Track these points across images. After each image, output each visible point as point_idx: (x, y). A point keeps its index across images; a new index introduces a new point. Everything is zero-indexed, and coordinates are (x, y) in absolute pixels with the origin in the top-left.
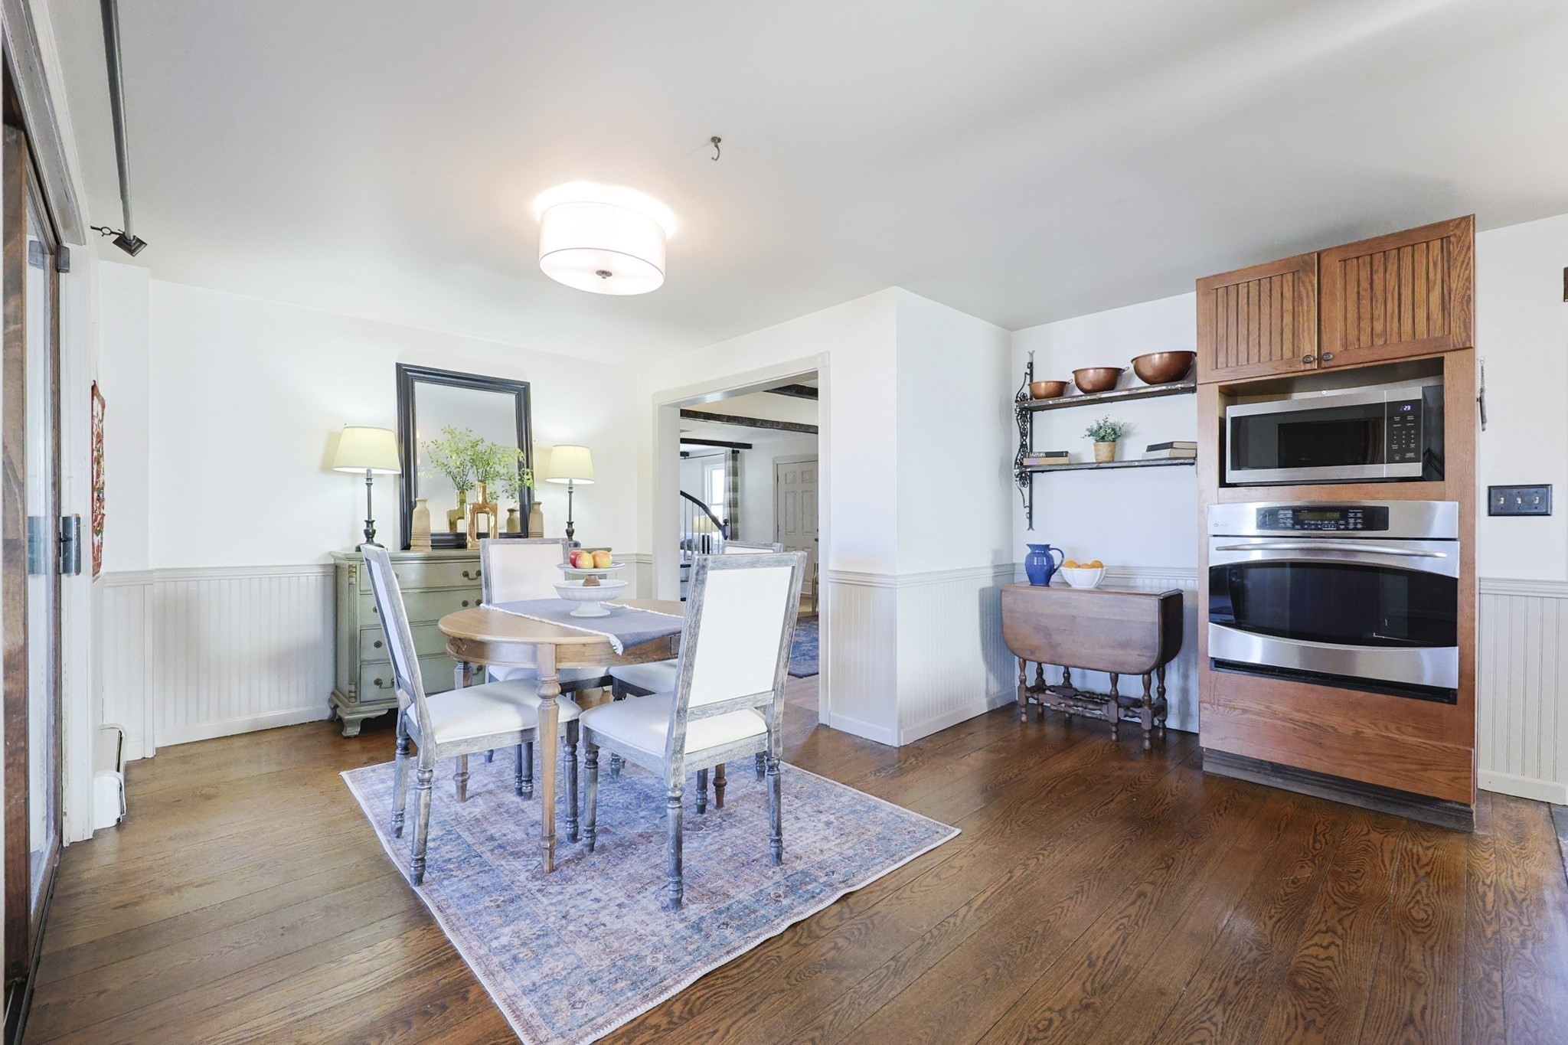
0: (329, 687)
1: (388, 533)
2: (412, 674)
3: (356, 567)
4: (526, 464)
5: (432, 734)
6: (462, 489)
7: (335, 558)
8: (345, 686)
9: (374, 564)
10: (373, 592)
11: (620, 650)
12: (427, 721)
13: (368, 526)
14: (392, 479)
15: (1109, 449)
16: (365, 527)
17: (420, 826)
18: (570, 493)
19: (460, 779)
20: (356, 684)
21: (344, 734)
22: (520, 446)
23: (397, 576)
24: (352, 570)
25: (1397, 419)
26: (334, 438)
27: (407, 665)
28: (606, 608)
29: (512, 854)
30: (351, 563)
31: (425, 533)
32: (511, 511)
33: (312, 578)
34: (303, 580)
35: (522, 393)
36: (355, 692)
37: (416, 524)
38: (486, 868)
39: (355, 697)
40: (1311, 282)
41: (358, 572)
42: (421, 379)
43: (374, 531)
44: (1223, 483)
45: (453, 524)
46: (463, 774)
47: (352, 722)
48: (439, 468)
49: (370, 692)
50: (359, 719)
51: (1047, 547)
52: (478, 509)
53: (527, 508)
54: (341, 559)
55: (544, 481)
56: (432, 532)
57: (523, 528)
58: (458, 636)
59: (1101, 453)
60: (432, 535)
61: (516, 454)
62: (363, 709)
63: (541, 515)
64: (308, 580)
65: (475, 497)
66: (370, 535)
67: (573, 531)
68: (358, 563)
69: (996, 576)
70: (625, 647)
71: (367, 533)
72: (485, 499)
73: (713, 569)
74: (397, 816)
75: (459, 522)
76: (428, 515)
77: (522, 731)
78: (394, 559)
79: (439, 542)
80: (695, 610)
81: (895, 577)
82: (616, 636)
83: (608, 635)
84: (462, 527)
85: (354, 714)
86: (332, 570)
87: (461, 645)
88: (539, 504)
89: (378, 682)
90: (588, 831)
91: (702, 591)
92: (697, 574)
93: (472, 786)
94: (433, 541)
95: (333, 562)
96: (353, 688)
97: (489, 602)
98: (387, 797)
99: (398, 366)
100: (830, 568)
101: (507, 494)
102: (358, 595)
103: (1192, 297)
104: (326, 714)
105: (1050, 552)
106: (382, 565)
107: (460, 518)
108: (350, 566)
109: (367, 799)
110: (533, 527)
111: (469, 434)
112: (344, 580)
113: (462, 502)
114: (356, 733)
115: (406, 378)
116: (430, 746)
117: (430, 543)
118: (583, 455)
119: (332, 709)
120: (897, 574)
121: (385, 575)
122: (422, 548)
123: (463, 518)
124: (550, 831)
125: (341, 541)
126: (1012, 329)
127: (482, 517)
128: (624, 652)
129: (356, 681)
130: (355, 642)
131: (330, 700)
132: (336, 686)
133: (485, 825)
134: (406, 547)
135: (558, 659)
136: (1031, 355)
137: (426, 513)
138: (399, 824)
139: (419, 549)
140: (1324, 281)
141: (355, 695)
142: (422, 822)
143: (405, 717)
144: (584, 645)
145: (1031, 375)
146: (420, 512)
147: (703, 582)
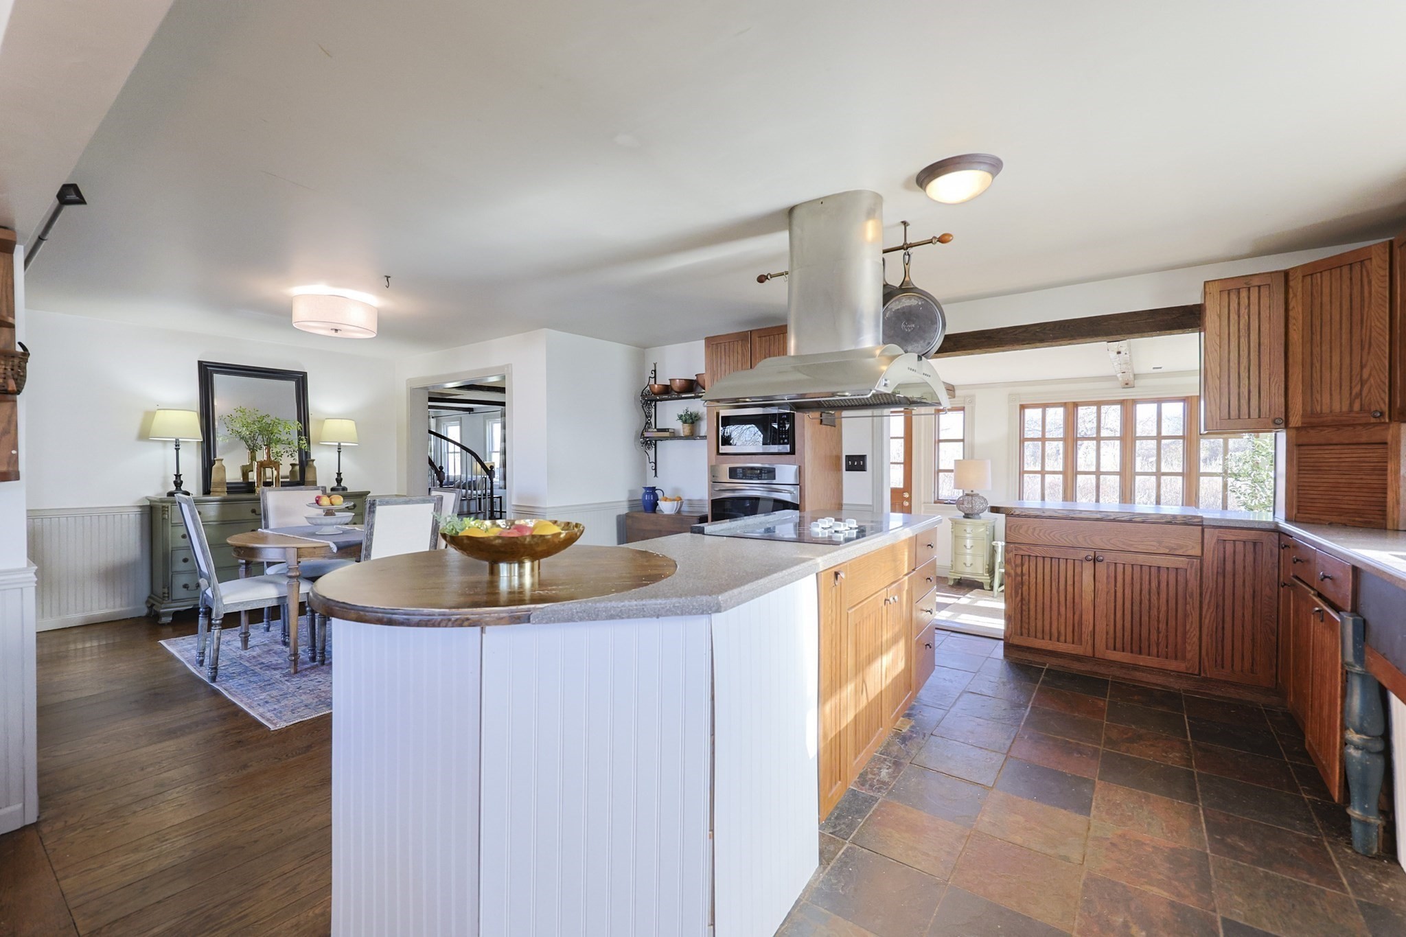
0: (146, 592)
1: (192, 483)
2: (208, 565)
3: (168, 507)
4: (304, 432)
5: (221, 599)
6: (253, 450)
7: (151, 501)
8: (159, 590)
9: (183, 505)
10: (184, 524)
11: (335, 550)
12: (218, 592)
13: (176, 478)
14: (195, 444)
15: (689, 428)
16: (174, 479)
17: (214, 649)
18: (339, 452)
19: (243, 636)
20: (168, 588)
21: (159, 622)
22: (299, 420)
23: (200, 513)
24: (164, 510)
25: (781, 422)
26: (149, 416)
27: (205, 562)
28: (339, 529)
29: (273, 669)
30: (164, 504)
31: (223, 482)
32: (293, 465)
33: (132, 516)
34: (125, 517)
35: (300, 380)
36: (168, 593)
37: (215, 477)
38: (255, 674)
39: (168, 597)
40: (748, 347)
41: (170, 511)
42: (217, 372)
43: (182, 482)
44: (718, 453)
45: (245, 475)
46: (245, 633)
47: (166, 614)
48: (234, 435)
49: (179, 593)
50: (171, 611)
51: (654, 489)
52: (262, 466)
53: (305, 462)
54: (155, 501)
55: (318, 443)
56: (227, 481)
57: (301, 477)
58: (238, 545)
59: (685, 430)
60: (228, 483)
61: (295, 426)
62: (173, 605)
63: (315, 468)
64: (129, 516)
65: (262, 456)
66: (178, 484)
67: (341, 479)
68: (169, 505)
69: (631, 507)
70: (339, 549)
71: (175, 483)
72: (269, 457)
73: (379, 505)
74: (200, 653)
75: (250, 474)
76: (225, 470)
77: (278, 598)
78: (197, 502)
79: (233, 488)
80: (369, 527)
81: (546, 508)
82: (334, 543)
83: (329, 542)
84: (253, 476)
85: (168, 608)
86: (148, 509)
87: (240, 550)
88: (313, 460)
89: (186, 586)
90: (320, 653)
91: (373, 517)
92: (370, 507)
93: (251, 642)
94: (228, 488)
95: (149, 504)
96: (166, 590)
97: (267, 527)
98: (193, 651)
99: (200, 363)
100: (514, 503)
101: (287, 454)
102: (170, 525)
103: (703, 342)
104: (144, 611)
105: (656, 491)
106: (189, 506)
107: (250, 471)
108: (163, 507)
109: (179, 652)
110: (309, 477)
111: (256, 413)
112: (159, 516)
113: (253, 458)
114: (169, 621)
115: (207, 372)
116: (220, 606)
117: (226, 490)
118: (349, 426)
119: (148, 607)
120: (548, 506)
121: (191, 511)
122: (219, 494)
123: (252, 471)
124: (295, 651)
125: (155, 489)
126: (645, 348)
127: (268, 471)
128: (337, 552)
129: (168, 585)
130: (167, 559)
131: (147, 602)
132: (152, 591)
133: (259, 659)
134: (207, 491)
135: (299, 556)
136: (655, 365)
137: (223, 469)
138: (201, 658)
139: (217, 494)
140: (752, 346)
141: (167, 595)
142: (215, 647)
143: (205, 595)
144: (315, 548)
145: (655, 377)
146: (218, 468)
147: (374, 512)
